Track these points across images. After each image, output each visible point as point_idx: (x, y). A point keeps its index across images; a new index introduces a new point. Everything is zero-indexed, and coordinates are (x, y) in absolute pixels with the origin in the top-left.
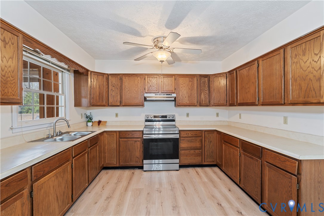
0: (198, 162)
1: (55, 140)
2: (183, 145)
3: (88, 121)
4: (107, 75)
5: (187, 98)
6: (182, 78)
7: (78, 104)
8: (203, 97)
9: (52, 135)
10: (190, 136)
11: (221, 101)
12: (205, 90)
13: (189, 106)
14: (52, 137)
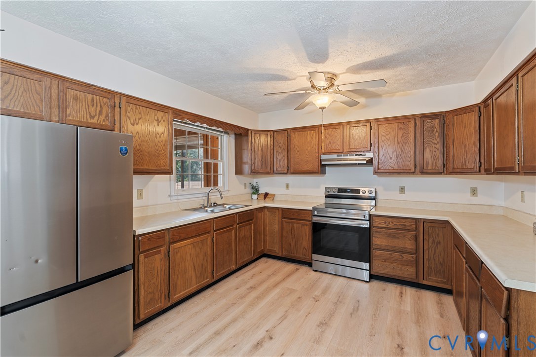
0: (407, 276)
1: (207, 211)
2: (377, 241)
3: (253, 193)
4: (272, 133)
5: (393, 159)
6: (384, 126)
7: (239, 171)
8: (429, 156)
9: (206, 205)
10: (391, 226)
11: (467, 164)
12: (434, 144)
13: (399, 173)
14: (205, 207)
